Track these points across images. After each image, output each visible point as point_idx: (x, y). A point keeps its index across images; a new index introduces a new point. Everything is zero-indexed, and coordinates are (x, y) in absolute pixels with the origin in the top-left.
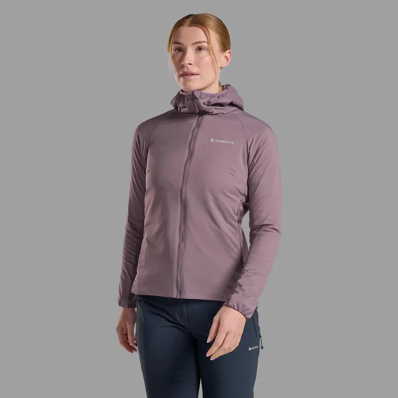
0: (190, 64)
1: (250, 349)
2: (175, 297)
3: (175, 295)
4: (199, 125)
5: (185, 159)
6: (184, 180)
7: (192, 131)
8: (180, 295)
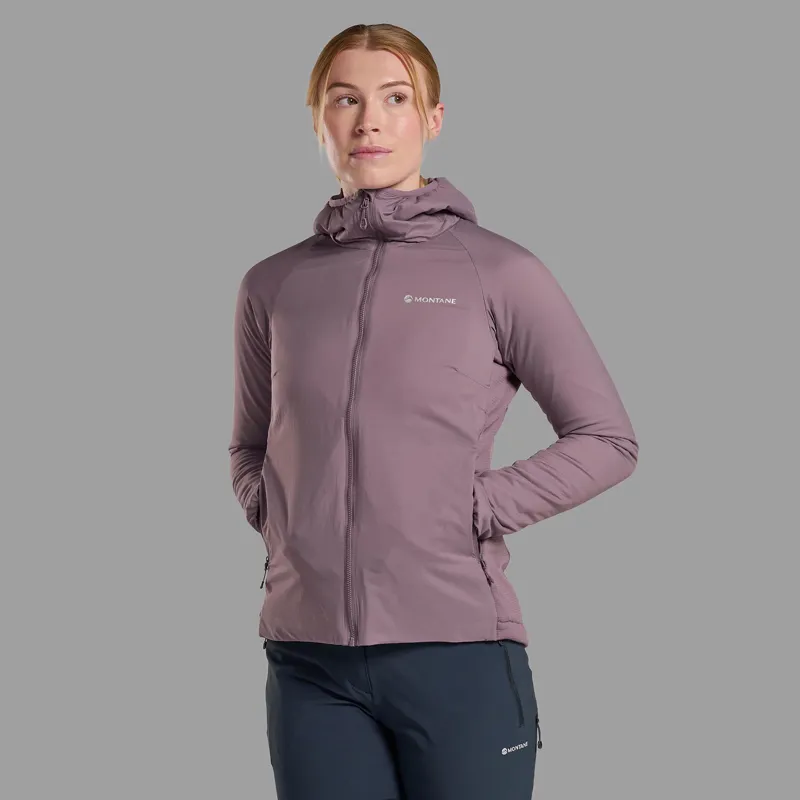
0: (376, 130)
1: (504, 751)
2: (345, 643)
3: (345, 639)
4: (376, 268)
5: (352, 345)
6: (354, 391)
7: (362, 281)
8: (356, 640)
